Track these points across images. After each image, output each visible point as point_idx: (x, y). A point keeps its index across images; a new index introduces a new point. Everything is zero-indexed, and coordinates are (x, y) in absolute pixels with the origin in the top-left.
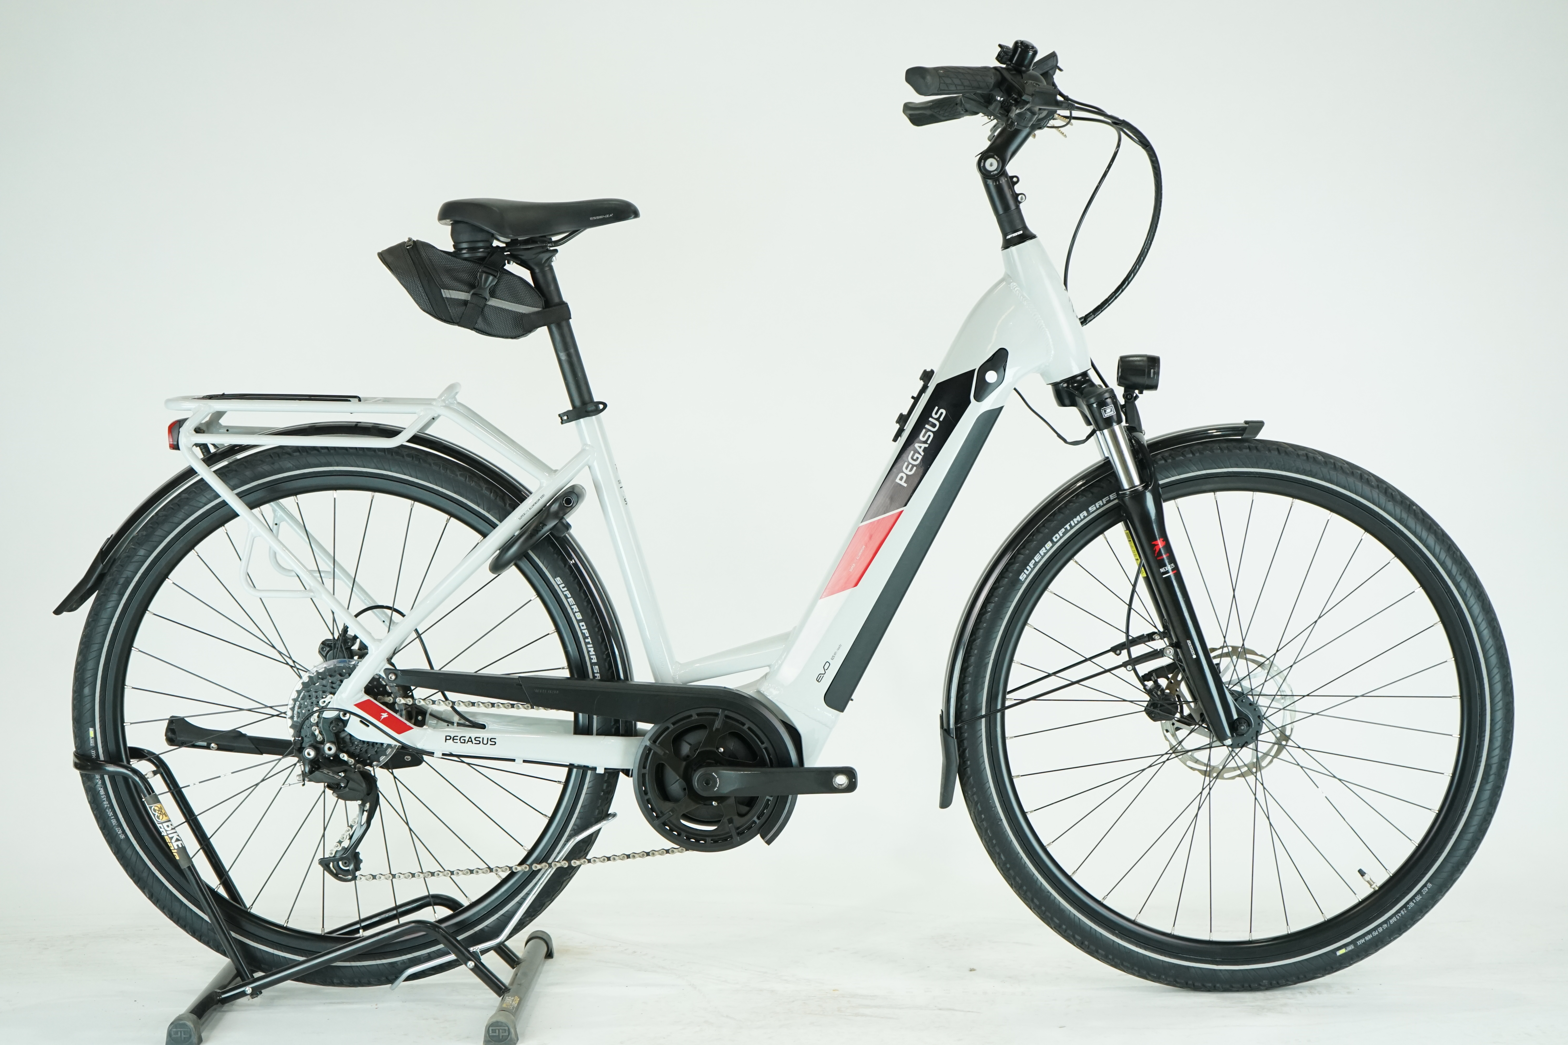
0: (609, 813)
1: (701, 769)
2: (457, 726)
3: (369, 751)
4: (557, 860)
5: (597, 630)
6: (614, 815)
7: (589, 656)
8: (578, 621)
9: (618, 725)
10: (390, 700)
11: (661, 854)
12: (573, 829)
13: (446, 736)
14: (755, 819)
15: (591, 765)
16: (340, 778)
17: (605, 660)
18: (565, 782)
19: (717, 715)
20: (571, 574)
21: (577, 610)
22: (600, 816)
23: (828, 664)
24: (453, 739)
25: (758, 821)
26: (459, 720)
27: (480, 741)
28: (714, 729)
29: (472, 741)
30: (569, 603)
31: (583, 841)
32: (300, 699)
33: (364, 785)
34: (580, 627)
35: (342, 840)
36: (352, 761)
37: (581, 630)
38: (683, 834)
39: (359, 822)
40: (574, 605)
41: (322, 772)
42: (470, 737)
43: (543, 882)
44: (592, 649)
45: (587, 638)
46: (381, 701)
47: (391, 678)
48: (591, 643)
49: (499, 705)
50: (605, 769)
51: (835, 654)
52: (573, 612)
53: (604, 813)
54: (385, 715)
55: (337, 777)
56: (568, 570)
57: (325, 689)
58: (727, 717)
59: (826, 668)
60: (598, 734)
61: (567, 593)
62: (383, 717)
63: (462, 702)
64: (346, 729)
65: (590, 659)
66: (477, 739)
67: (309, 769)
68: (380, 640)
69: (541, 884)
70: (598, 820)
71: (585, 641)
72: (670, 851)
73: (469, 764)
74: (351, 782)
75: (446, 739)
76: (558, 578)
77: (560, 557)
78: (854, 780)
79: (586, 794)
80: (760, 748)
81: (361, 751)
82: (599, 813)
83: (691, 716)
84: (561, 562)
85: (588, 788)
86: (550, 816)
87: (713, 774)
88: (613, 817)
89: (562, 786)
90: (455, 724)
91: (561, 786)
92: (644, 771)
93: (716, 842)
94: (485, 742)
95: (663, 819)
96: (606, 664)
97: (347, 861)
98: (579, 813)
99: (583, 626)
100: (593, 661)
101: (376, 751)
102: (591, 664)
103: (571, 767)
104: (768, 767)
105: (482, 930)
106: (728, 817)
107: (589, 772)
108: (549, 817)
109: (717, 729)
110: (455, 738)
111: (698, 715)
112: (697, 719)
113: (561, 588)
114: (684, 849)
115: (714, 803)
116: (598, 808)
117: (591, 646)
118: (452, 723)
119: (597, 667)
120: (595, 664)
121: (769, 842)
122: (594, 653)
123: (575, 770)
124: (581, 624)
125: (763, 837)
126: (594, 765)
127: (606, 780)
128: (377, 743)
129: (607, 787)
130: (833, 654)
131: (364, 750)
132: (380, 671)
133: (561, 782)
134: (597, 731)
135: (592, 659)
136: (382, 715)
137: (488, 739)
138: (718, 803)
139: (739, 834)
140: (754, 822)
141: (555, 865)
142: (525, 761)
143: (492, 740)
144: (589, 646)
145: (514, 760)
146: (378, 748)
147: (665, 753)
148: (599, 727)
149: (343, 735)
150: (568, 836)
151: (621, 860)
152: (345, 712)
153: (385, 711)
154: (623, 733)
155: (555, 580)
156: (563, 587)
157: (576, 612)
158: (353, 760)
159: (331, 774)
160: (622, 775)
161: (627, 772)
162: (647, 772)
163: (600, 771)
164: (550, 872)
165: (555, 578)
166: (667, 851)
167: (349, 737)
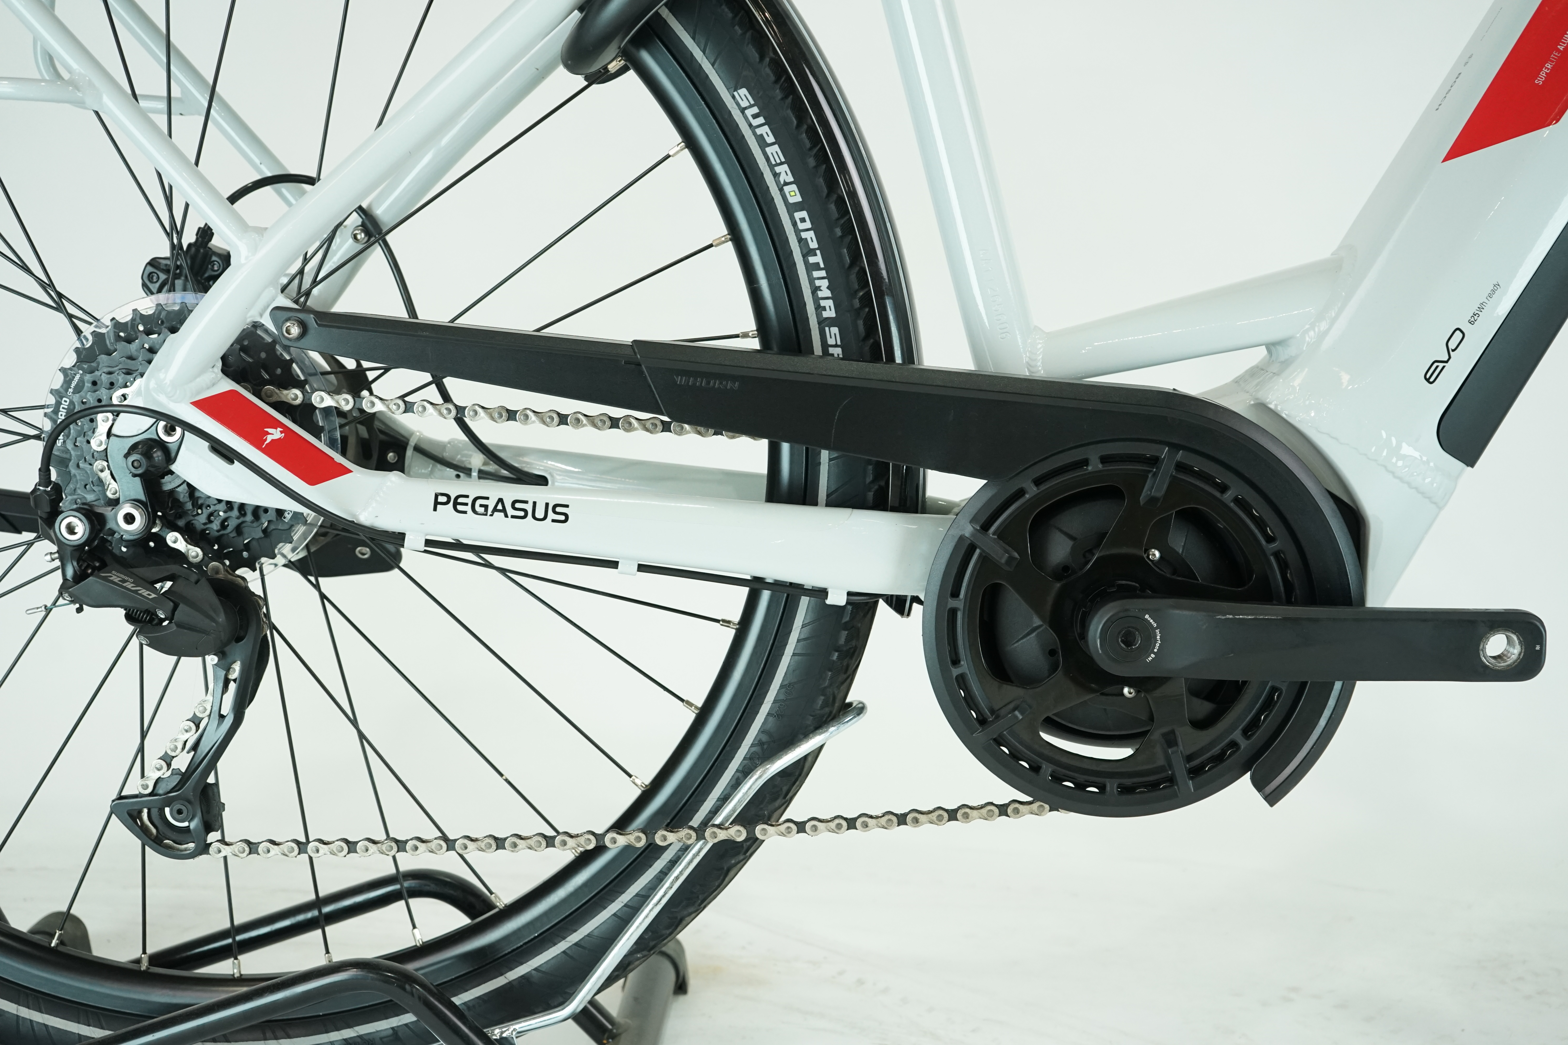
0: (848, 700)
1: (1111, 605)
2: (480, 478)
3: (246, 530)
4: (718, 820)
5: (838, 232)
6: (861, 710)
7: (816, 300)
8: (792, 208)
9: (882, 483)
10: (294, 396)
11: (989, 816)
12: (758, 743)
13: (436, 496)
14: (1237, 735)
15: (809, 580)
16: (153, 596)
17: (858, 312)
18: (739, 623)
19: (1154, 461)
20: (776, 81)
21: (790, 178)
22: (827, 710)
23: (1458, 335)
24: (456, 504)
25: (1243, 743)
26: (485, 464)
27: (525, 511)
28: (1142, 499)
29: (504, 510)
30: (767, 159)
31: (784, 774)
32: (71, 390)
33: (221, 618)
34: (794, 224)
35: (173, 754)
36: (195, 553)
37: (798, 232)
38: (1047, 769)
39: (216, 708)
40: (782, 163)
41: (105, 579)
42: (500, 500)
43: (681, 873)
44: (824, 284)
45: (812, 252)
46: (273, 399)
47: (288, 332)
48: (822, 266)
49: (578, 420)
50: (849, 594)
51: (1480, 309)
52: (777, 182)
53: (837, 705)
54: (275, 434)
55: (145, 593)
56: (768, 70)
57: (131, 364)
58: (1181, 467)
59: (1452, 345)
60: (830, 504)
61: (765, 130)
62: (269, 438)
63: (483, 408)
64: (173, 467)
65: (819, 308)
66: (517, 505)
67: (75, 571)
68: (261, 231)
69: (677, 878)
70: (822, 723)
71: (806, 262)
72: (1010, 810)
73: (503, 571)
74: (182, 607)
75: (436, 503)
76: (743, 91)
77: (749, 34)
78: (1538, 648)
79: (794, 654)
80: (1263, 551)
81: (223, 526)
82: (825, 704)
83: (1086, 462)
84: (750, 46)
85: (798, 641)
86: (700, 705)
87: (1147, 616)
88: (859, 714)
89: (734, 631)
90: (475, 474)
91: (729, 634)
92: (952, 603)
93: (1126, 790)
94: (540, 514)
95: (994, 730)
96: (860, 323)
97: (183, 808)
98: (775, 701)
99: (803, 220)
100: (826, 314)
101: (265, 531)
102: (819, 323)
103: (757, 586)
104: (1281, 604)
105: (525, 978)
106: (1165, 730)
107: (804, 601)
108: (696, 707)
109: (1152, 500)
110: (460, 500)
111: (1104, 460)
112: (1100, 471)
113: (751, 118)
114: (1047, 807)
115: (1126, 690)
116: (823, 692)
117: (823, 273)
118: (468, 471)
119: (835, 330)
120: (831, 322)
121: (1272, 799)
122: (828, 293)
123: (766, 595)
124: (798, 215)
125: (1259, 784)
126: (819, 583)
127: (846, 623)
128: (266, 510)
129: (847, 641)
130: (1474, 309)
131: (232, 524)
132: (261, 315)
133: (729, 622)
134: (828, 496)
135: (824, 309)
136: (268, 433)
137: (547, 505)
138: (1138, 692)
139: (1195, 772)
140: (1234, 744)
141: (714, 835)
142: (642, 568)
143: (558, 509)
144: (816, 274)
145: (614, 564)
146: (269, 522)
147: (1011, 559)
148: (833, 488)
149: (168, 483)
150: (745, 758)
151: (884, 827)
152: (173, 423)
153: (276, 424)
154: (897, 504)
155: (734, 97)
156: (755, 116)
157: (786, 184)
158: (198, 550)
159: (129, 585)
160: (884, 611)
161: (900, 604)
162: (961, 607)
163: (837, 598)
164: (699, 851)
165: (736, 90)
166: (1003, 810)
167: (183, 488)
